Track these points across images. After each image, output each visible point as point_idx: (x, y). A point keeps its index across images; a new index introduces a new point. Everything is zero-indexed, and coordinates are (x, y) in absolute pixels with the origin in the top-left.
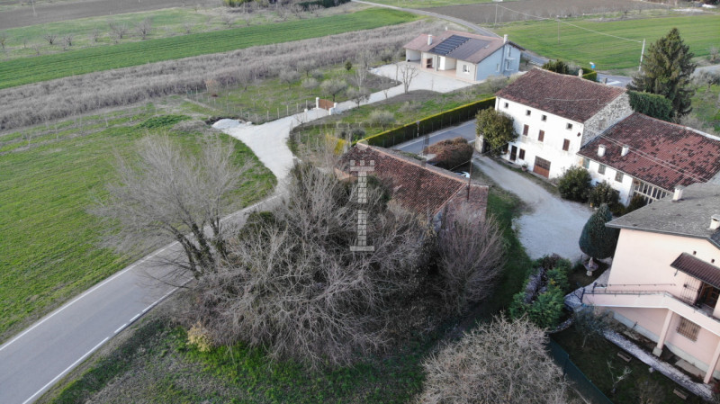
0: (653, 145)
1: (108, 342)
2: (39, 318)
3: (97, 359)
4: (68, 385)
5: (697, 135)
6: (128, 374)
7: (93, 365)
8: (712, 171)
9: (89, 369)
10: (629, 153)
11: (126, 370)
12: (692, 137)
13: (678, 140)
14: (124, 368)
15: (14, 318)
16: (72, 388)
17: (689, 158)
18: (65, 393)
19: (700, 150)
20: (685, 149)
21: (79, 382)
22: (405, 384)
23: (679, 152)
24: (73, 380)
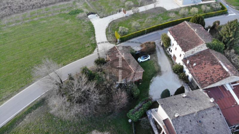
0: (205, 64)
1: (39, 97)
2: (28, 86)
3: (36, 101)
4: (29, 107)
5: (221, 65)
6: (42, 107)
7: (35, 103)
8: (215, 82)
9: (34, 104)
10: (196, 65)
11: (42, 105)
12: (219, 65)
13: (214, 65)
14: (41, 105)
15: (23, 85)
16: (30, 108)
17: (212, 74)
18: (28, 110)
19: (218, 71)
20: (213, 70)
21: (32, 107)
22: (97, 125)
23: (210, 70)
24: (31, 106)
